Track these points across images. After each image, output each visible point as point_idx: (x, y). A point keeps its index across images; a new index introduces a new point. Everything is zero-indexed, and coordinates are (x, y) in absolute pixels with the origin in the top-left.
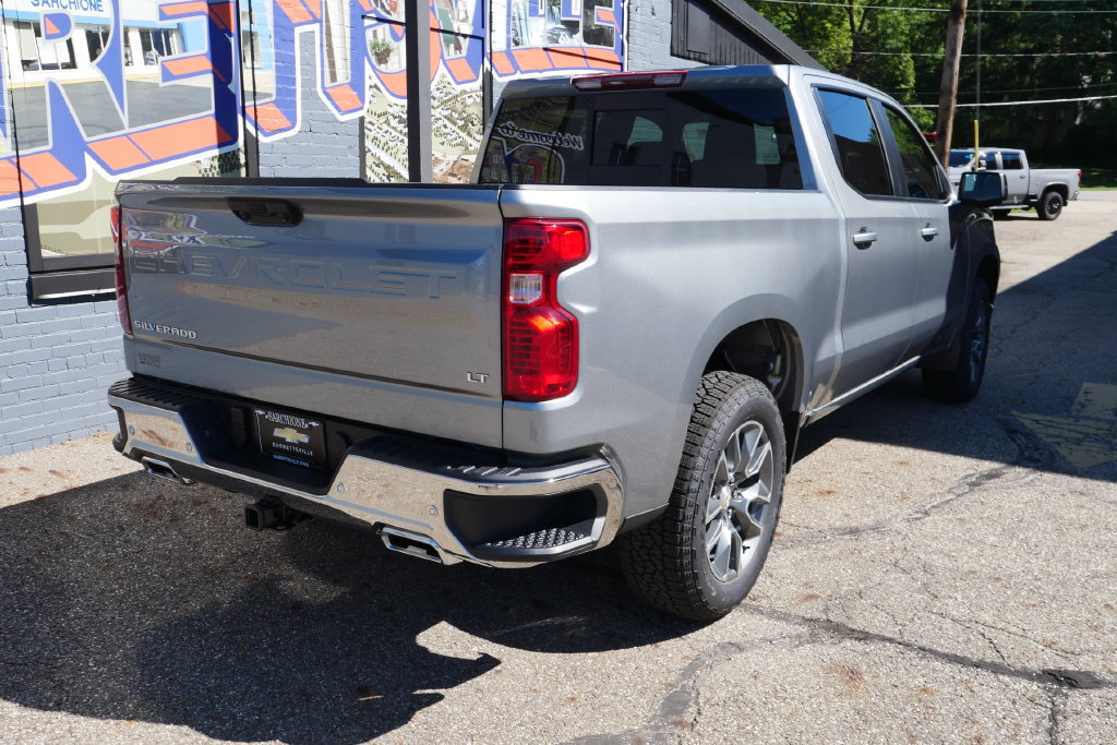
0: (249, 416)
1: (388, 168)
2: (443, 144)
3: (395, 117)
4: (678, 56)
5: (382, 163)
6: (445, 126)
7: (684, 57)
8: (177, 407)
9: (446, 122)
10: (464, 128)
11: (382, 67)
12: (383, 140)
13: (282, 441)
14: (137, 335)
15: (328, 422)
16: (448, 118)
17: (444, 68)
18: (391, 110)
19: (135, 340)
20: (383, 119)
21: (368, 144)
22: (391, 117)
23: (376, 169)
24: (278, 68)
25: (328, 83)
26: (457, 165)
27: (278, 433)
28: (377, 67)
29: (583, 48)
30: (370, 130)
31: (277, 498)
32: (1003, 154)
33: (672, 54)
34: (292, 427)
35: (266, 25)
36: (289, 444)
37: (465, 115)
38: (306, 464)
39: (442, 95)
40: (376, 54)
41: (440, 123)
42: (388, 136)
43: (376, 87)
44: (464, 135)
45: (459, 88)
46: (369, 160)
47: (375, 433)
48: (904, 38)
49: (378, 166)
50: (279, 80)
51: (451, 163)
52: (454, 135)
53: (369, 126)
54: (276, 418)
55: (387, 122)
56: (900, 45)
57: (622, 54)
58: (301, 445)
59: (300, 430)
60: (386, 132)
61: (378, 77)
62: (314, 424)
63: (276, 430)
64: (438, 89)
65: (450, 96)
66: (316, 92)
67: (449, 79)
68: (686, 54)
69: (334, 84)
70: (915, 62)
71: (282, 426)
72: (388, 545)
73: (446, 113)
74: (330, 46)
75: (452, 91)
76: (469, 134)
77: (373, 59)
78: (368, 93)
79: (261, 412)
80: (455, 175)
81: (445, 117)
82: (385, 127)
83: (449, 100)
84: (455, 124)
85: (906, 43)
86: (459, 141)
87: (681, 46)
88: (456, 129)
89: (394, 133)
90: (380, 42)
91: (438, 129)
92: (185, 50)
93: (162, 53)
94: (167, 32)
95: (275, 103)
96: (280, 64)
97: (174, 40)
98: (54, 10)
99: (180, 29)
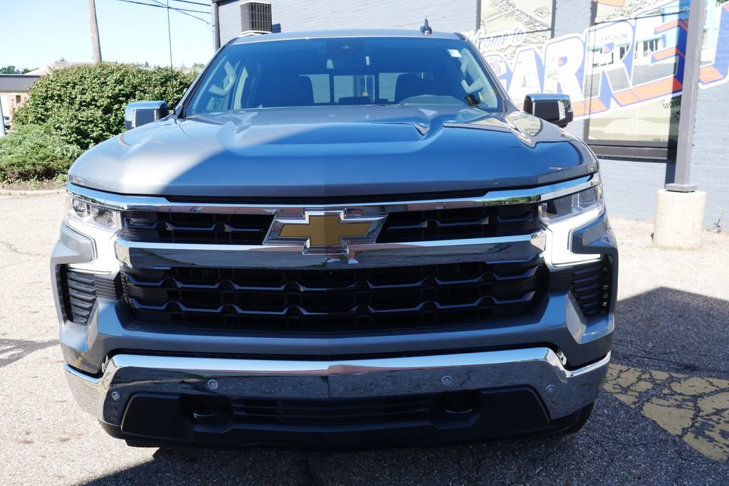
24: (719, 45)
35: (714, 23)
50: (719, 52)
92: (665, 46)
93: (652, 50)
94: (657, 41)
95: (714, 66)
96: (720, 43)
97: (660, 43)
98: (609, 41)
99: (664, 37)
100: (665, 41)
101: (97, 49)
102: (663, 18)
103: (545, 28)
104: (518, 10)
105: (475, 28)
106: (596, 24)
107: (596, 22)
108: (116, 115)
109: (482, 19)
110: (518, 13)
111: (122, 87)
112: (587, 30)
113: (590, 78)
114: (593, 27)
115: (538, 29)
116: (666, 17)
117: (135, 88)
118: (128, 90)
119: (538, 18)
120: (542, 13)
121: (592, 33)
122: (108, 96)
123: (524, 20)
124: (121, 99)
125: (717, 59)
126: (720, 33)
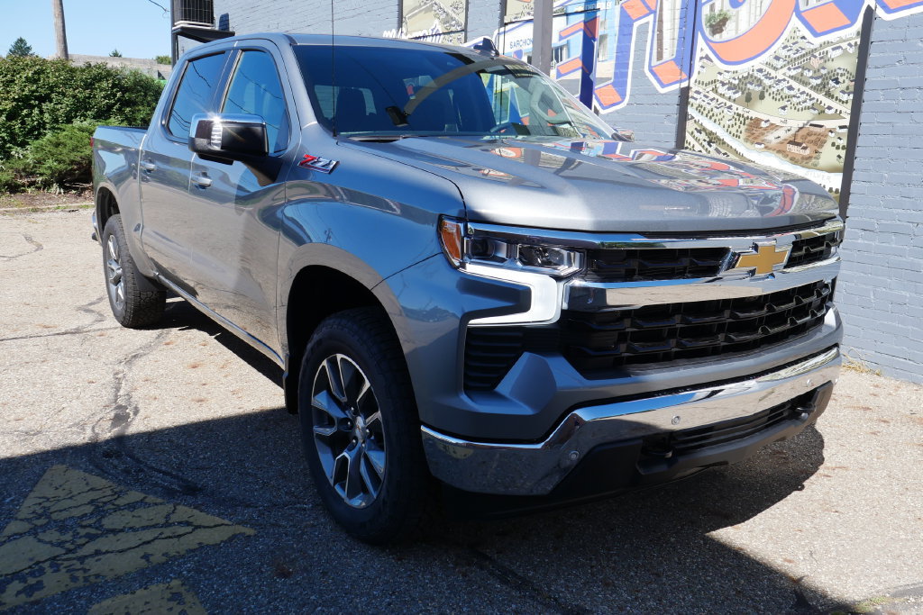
1: (710, 134)
2: (784, 108)
3: (723, 84)
5: (704, 130)
6: (790, 88)
9: (792, 83)
10: (822, 88)
11: (717, 37)
12: (709, 107)
16: (797, 78)
17: (798, 20)
18: (720, 78)
20: (710, 88)
21: (690, 111)
22: (719, 85)
23: (696, 134)
24: (617, 57)
25: (654, 62)
26: (803, 132)
28: (710, 37)
30: (696, 99)
35: (613, 27)
37: (823, 72)
39: (792, 52)
40: (711, 26)
41: (782, 86)
42: (714, 104)
43: (707, 57)
44: (821, 97)
45: (817, 41)
46: (690, 126)
49: (700, 132)
50: (617, 66)
51: (794, 130)
52: (803, 97)
53: (695, 95)
55: (715, 90)
60: (712, 100)
61: (711, 48)
64: (784, 48)
65: (804, 52)
66: (644, 72)
67: (805, 32)
69: (660, 62)
73: (794, 72)
74: (660, 31)
75: (807, 46)
76: (829, 95)
77: (707, 31)
78: (697, 64)
80: (797, 144)
81: (791, 77)
82: (712, 95)
83: (801, 57)
84: (805, 84)
86: (809, 103)
88: (807, 89)
89: (721, 100)
90: (717, 12)
91: (779, 92)
92: (569, 57)
93: (558, 62)
94: (561, 48)
95: (613, 84)
96: (619, 54)
97: (564, 52)
98: (518, 48)
99: (568, 44)
100: (569, 50)
101: (61, 38)
102: (567, 19)
103: (459, 29)
104: (436, 4)
105: (396, 25)
106: (506, 24)
107: (506, 21)
108: (23, 123)
109: (404, 15)
110: (435, 7)
111: (34, 87)
112: (496, 32)
113: (499, 96)
114: (502, 29)
115: (453, 29)
116: (571, 17)
117: (51, 89)
118: (43, 91)
119: (454, 15)
120: (457, 8)
121: (502, 37)
122: (14, 98)
123: (441, 17)
124: (32, 102)
125: (616, 74)
126: (619, 41)
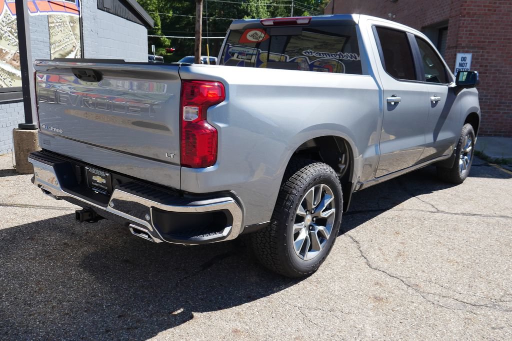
0: (83, 169)
2: (9, 44)
4: (100, 9)
6: (9, 36)
7: (102, 10)
8: (53, 164)
9: (9, 34)
13: (96, 182)
14: (43, 131)
15: (113, 174)
16: (10, 32)
17: (7, 7)
19: (42, 133)
26: (16, 56)
27: (94, 178)
29: (64, 2)
31: (90, 208)
32: (210, 59)
33: (98, 8)
34: (99, 176)
36: (98, 183)
38: (105, 193)
39: (7, 20)
41: (7, 34)
45: (14, 18)
47: (132, 180)
48: (155, 6)
51: (13, 54)
54: (93, 171)
56: (154, 8)
57: (79, 6)
58: (103, 184)
59: (102, 177)
62: (107, 175)
63: (93, 176)
64: (5, 17)
65: (10, 21)
67: (9, 13)
68: (103, 8)
70: (160, 17)
71: (96, 175)
72: (132, 232)
73: (9, 29)
75: (11, 18)
79: (87, 168)
80: (15, 60)
81: (9, 31)
83: (10, 23)
84: (13, 35)
85: (156, 8)
86: (15, 43)
87: (101, 5)
88: (13, 37)
91: (6, 37)
